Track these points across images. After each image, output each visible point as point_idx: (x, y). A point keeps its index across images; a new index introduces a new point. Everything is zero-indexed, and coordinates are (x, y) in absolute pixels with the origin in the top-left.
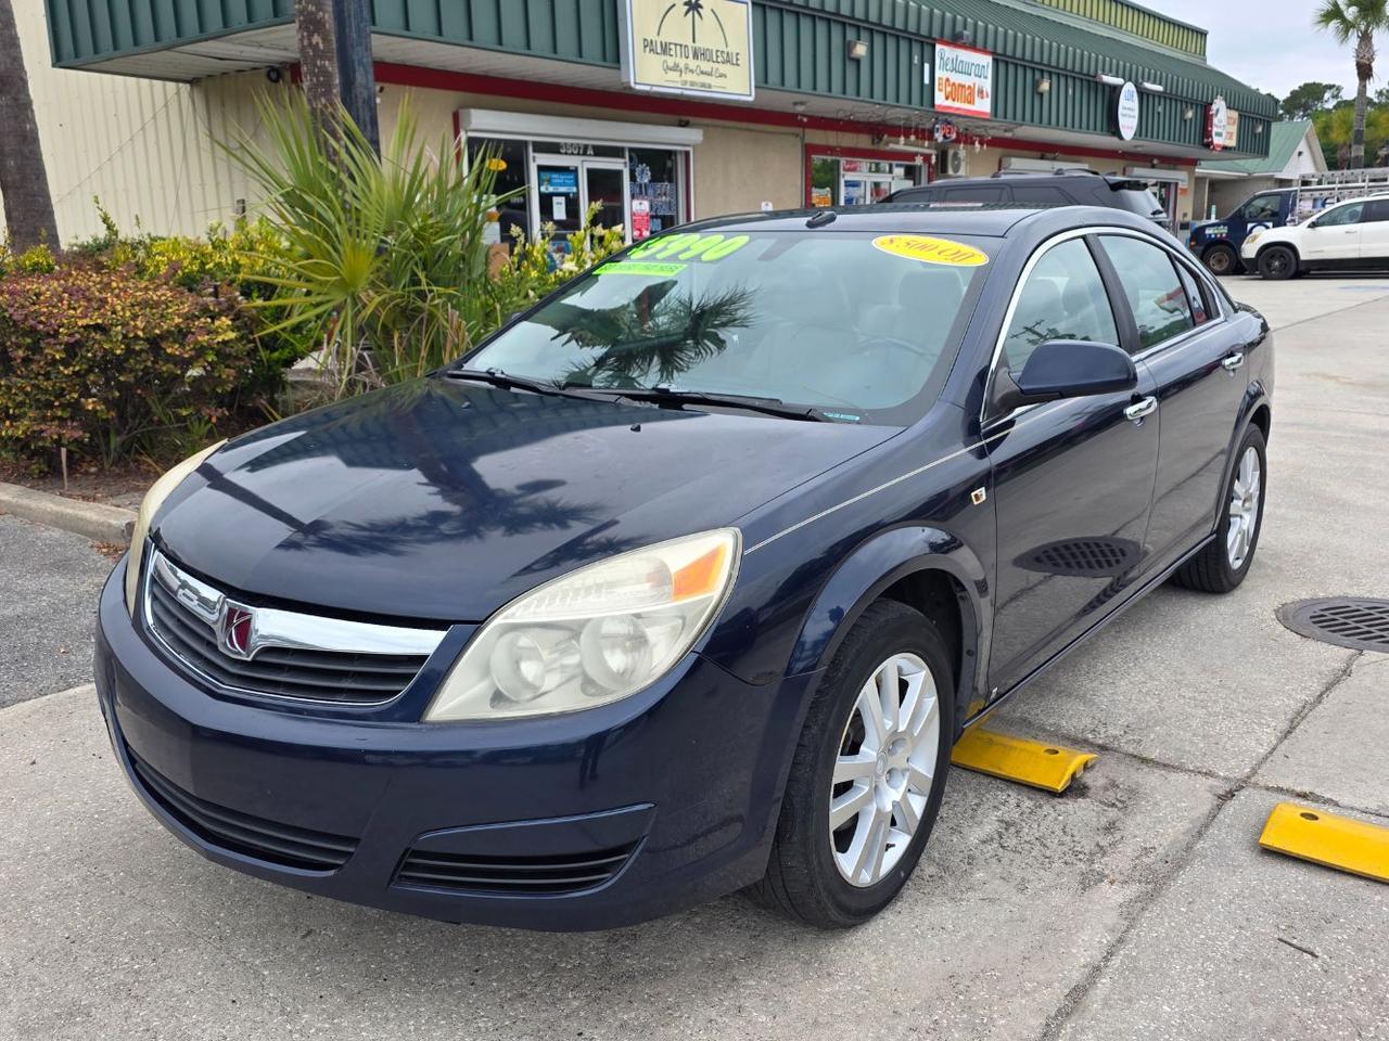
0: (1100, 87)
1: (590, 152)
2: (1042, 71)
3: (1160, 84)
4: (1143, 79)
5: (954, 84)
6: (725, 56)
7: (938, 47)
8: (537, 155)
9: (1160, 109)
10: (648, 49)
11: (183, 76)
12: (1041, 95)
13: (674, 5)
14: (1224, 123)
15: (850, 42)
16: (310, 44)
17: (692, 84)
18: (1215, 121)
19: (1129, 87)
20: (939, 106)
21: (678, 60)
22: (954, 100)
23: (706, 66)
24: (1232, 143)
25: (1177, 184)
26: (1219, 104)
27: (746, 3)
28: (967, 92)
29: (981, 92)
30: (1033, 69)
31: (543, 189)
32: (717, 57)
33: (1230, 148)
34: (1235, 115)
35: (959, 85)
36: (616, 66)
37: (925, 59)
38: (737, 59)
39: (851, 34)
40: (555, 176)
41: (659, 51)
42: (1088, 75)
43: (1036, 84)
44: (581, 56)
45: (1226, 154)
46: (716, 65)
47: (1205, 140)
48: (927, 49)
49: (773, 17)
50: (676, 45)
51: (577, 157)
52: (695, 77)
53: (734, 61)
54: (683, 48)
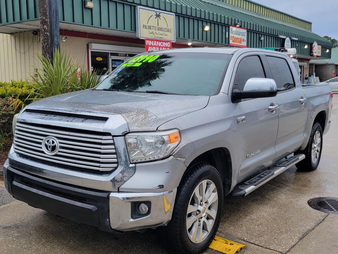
0: (279, 39)
1: (127, 55)
2: (262, 34)
3: (297, 38)
4: (292, 37)
5: (235, 38)
6: (167, 30)
7: (231, 27)
8: (111, 56)
9: (298, 45)
10: (144, 28)
11: (8, 32)
12: (261, 41)
13: (152, 15)
14: (317, 49)
15: (204, 26)
16: (43, 28)
17: (157, 37)
18: (314, 48)
19: (288, 39)
20: (231, 44)
21: (153, 31)
22: (235, 42)
23: (161, 32)
24: (320, 55)
25: (304, 66)
26: (315, 44)
27: (174, 15)
28: (239, 40)
29: (243, 40)
30: (259, 34)
31: (113, 66)
32: (165, 30)
33: (319, 56)
34: (320, 47)
35: (237, 38)
36: (135, 32)
37: (227, 31)
38: (171, 31)
39: (204, 23)
40: (116, 62)
41: (147, 28)
42: (275, 35)
43: (260, 38)
44: (124, 29)
45: (318, 58)
46: (164, 32)
47: (311, 54)
48: (227, 28)
49: (181, 19)
50: (152, 26)
51: (123, 57)
52: (158, 36)
53: (170, 31)
54: (155, 27)
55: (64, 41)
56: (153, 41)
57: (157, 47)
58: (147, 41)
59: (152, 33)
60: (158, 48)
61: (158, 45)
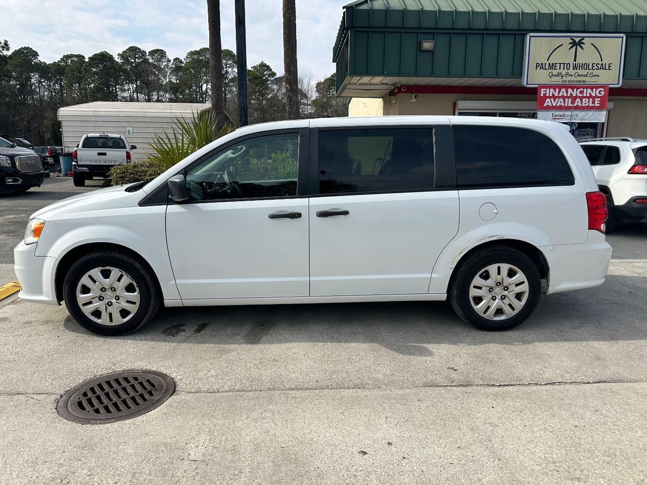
6: (599, 66)
13: (562, 45)
17: (570, 81)
21: (561, 71)
23: (583, 72)
27: (622, 37)
32: (593, 66)
38: (609, 66)
41: (547, 67)
44: (497, 75)
46: (592, 71)
50: (560, 64)
52: (573, 78)
53: (607, 68)
54: (566, 65)
55: (415, 100)
56: (557, 90)
57: (568, 98)
58: (542, 90)
59: (556, 76)
60: (570, 100)
61: (571, 94)
